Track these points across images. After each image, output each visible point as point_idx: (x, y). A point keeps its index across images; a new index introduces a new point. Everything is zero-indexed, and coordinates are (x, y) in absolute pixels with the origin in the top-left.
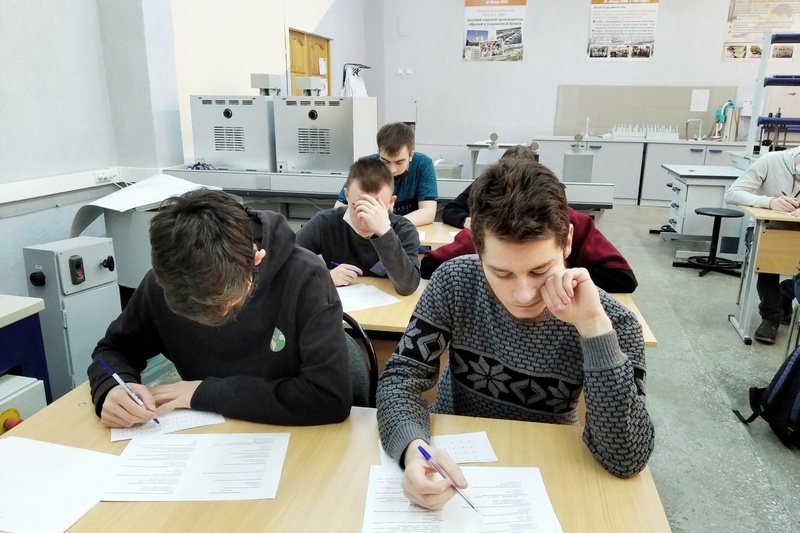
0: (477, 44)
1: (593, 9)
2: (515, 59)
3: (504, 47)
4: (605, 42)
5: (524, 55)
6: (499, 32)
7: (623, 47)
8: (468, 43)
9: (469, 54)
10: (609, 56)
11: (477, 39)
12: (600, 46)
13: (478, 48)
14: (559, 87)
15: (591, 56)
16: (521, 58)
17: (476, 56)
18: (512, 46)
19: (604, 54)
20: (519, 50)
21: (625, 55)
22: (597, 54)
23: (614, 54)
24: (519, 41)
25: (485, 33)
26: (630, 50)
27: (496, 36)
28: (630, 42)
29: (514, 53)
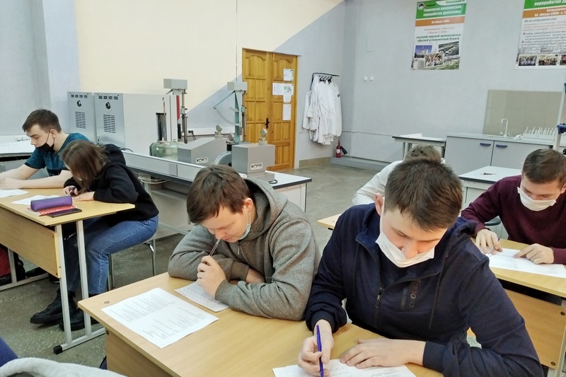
0: (423, 57)
1: (523, 23)
2: (452, 68)
3: (444, 58)
4: (535, 52)
5: (460, 65)
6: (440, 46)
7: (552, 56)
8: (416, 56)
9: (416, 64)
10: (537, 64)
11: (423, 52)
12: (528, 56)
13: (424, 59)
14: (489, 91)
15: (520, 65)
16: (457, 67)
17: (422, 67)
18: (450, 57)
19: (533, 62)
20: (456, 61)
21: (553, 63)
22: (526, 62)
23: (542, 63)
24: (457, 53)
25: (429, 47)
26: (559, 58)
27: (438, 50)
28: (559, 51)
29: (452, 63)
